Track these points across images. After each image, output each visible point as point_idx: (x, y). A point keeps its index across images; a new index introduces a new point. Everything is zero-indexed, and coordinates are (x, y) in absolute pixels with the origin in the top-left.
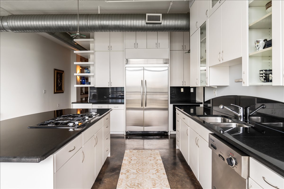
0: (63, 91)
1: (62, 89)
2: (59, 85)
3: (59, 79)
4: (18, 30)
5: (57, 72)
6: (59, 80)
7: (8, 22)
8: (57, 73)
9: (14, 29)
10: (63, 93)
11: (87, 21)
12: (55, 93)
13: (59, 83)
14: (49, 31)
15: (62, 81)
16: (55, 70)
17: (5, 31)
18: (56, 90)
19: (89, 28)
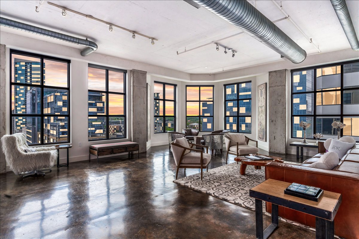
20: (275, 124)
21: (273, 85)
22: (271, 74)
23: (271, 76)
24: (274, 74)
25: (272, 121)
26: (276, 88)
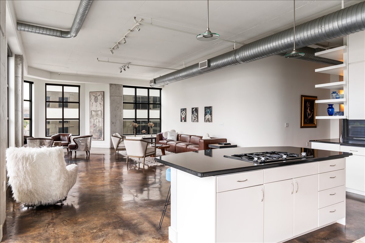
0: (316, 125)
1: (314, 122)
2: (309, 116)
3: (309, 108)
4: (248, 60)
5: (304, 99)
6: (308, 110)
7: (239, 54)
8: (306, 102)
9: (245, 60)
10: (316, 127)
11: (321, 27)
12: (302, 127)
13: (308, 114)
14: (279, 52)
15: (313, 112)
16: (302, 96)
17: (238, 63)
18: (304, 124)
19: (324, 36)
20: (115, 126)
21: (113, 95)
22: (112, 86)
23: (111, 88)
24: (114, 86)
25: (113, 123)
26: (116, 97)
